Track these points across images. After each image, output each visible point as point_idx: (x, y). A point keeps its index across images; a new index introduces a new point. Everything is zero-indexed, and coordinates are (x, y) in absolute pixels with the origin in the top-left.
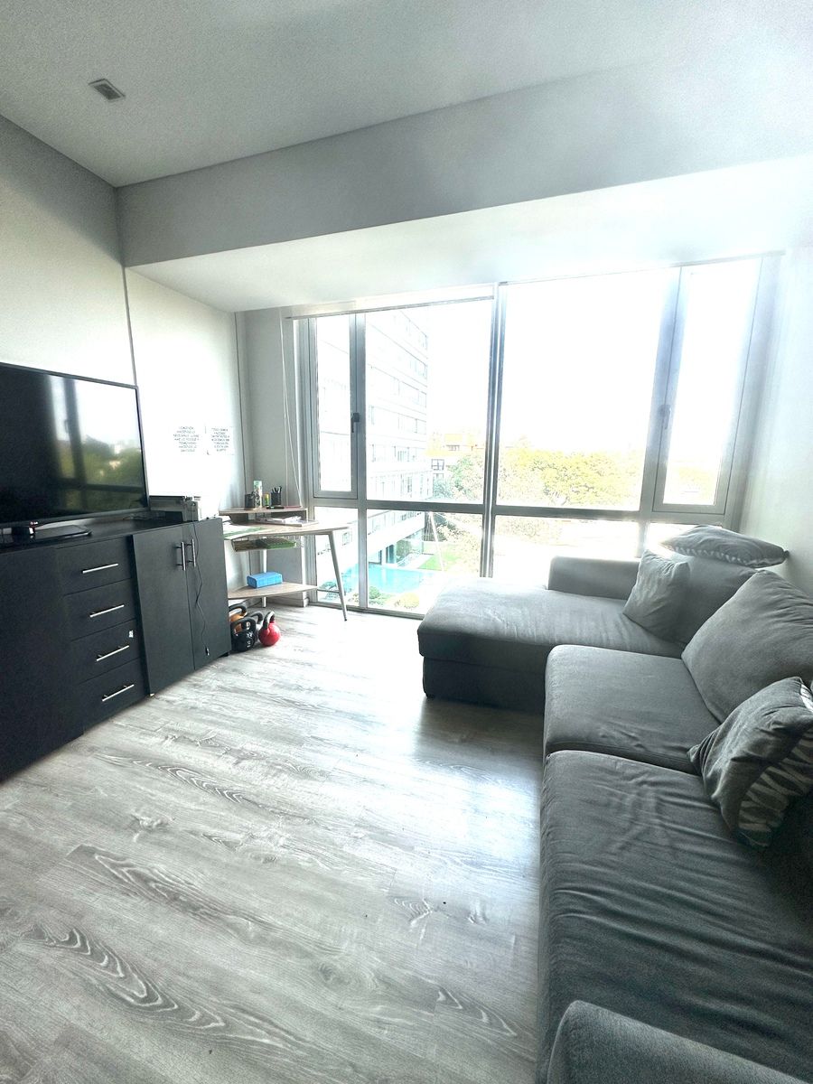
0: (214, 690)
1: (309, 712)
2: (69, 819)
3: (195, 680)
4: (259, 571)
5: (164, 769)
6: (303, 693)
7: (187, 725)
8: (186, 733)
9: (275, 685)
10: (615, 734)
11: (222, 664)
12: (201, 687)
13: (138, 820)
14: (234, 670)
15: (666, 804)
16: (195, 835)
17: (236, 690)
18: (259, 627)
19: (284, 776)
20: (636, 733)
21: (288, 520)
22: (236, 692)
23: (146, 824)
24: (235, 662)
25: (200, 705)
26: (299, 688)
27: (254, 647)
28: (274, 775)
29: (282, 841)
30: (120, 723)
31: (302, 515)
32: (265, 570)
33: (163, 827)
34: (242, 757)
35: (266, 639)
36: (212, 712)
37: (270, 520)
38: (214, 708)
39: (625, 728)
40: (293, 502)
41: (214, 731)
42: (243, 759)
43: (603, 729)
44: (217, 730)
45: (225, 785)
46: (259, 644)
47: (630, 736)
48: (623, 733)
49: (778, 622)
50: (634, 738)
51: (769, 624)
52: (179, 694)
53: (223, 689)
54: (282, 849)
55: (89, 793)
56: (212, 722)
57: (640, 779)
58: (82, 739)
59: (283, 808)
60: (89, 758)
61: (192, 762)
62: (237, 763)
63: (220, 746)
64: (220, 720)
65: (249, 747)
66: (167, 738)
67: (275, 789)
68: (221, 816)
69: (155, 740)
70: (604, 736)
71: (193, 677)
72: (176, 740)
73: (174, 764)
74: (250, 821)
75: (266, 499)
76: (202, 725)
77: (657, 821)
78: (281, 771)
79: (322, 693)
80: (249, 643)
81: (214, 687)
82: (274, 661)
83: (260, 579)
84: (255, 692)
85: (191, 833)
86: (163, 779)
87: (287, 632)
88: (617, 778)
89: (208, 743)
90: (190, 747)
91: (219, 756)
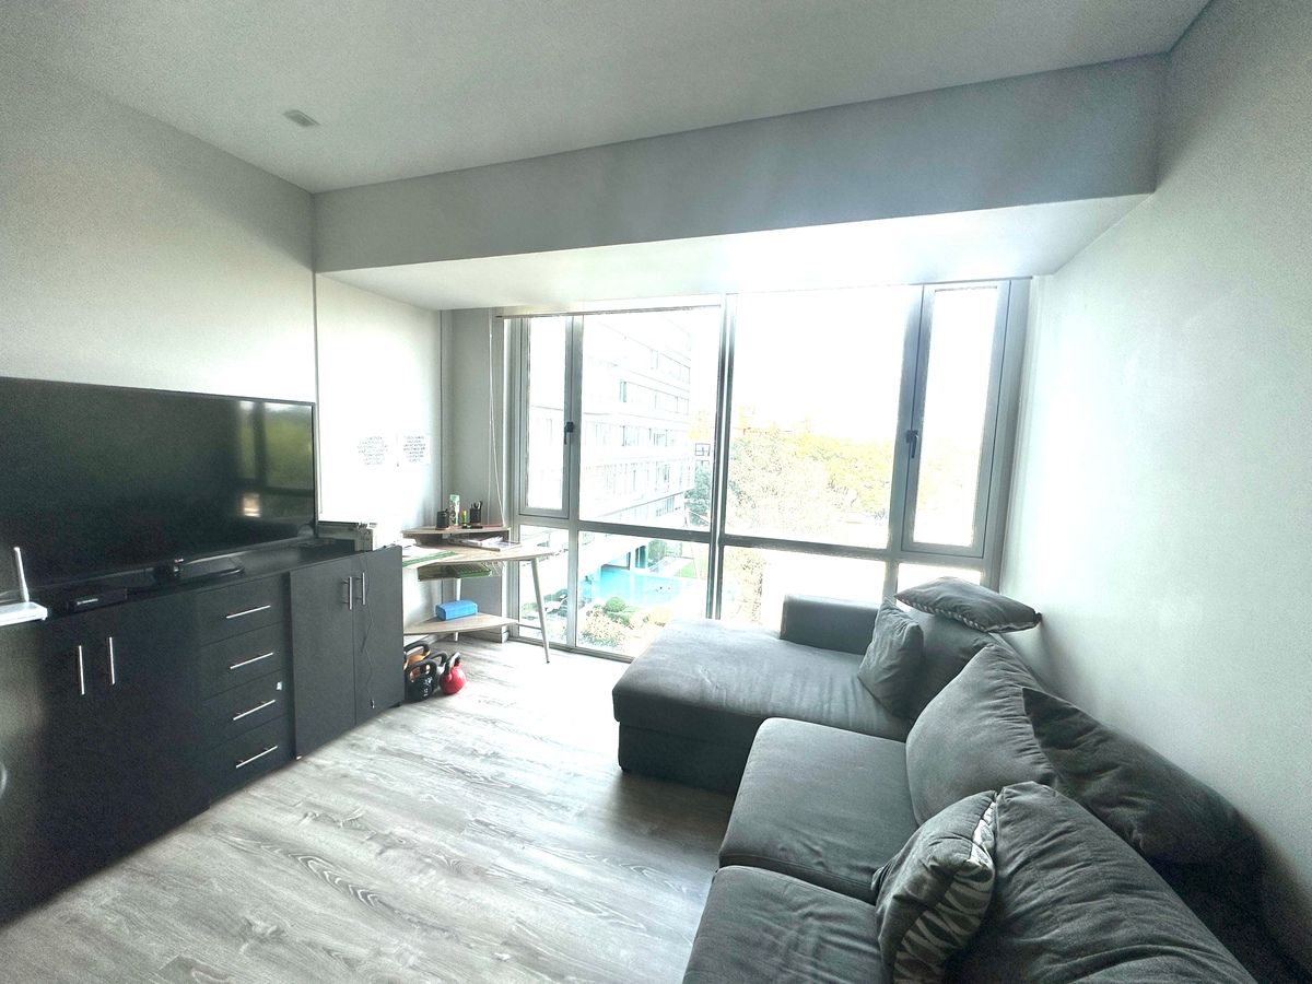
0: (374, 753)
1: (480, 787)
2: (172, 921)
3: (355, 738)
4: (452, 599)
5: (294, 857)
6: (478, 759)
7: (333, 800)
8: (330, 810)
9: (447, 748)
10: (797, 846)
11: (390, 717)
12: (359, 747)
13: (251, 925)
14: (404, 726)
15: (828, 946)
16: (313, 947)
17: (400, 754)
18: (441, 670)
19: (433, 872)
20: (822, 846)
21: (486, 543)
22: (399, 756)
23: (259, 930)
24: (405, 715)
25: (354, 772)
26: (474, 753)
27: (433, 695)
28: (420, 872)
29: (412, 960)
30: (255, 794)
31: (504, 535)
32: (458, 599)
33: (278, 936)
34: (389, 844)
35: (448, 686)
36: (366, 782)
37: (464, 541)
38: (369, 777)
39: (809, 838)
40: (496, 520)
41: (361, 809)
42: (389, 847)
43: (786, 839)
44: (367, 807)
45: (360, 882)
46: (438, 692)
47: (813, 850)
48: (805, 846)
49: (990, 716)
50: (817, 853)
51: (980, 719)
52: (332, 758)
53: (383, 751)
54: (410, 972)
55: (201, 887)
56: (363, 796)
57: (806, 910)
58: (208, 813)
59: (422, 916)
60: (211, 840)
61: (327, 850)
62: (381, 853)
63: (367, 829)
64: (373, 794)
65: (399, 831)
66: (306, 815)
67: (418, 890)
68: (349, 924)
69: (290, 818)
70: (783, 849)
71: (354, 734)
72: (316, 819)
73: (308, 851)
74: (379, 932)
75: (463, 517)
76: (351, 801)
77: (810, 968)
78: (429, 865)
79: (500, 761)
80: (426, 691)
81: (374, 748)
82: (452, 715)
83: (450, 610)
84: (421, 757)
85: (309, 944)
86: (292, 872)
87: (473, 676)
88: (781, 907)
89: (354, 825)
90: (332, 829)
91: (362, 843)
